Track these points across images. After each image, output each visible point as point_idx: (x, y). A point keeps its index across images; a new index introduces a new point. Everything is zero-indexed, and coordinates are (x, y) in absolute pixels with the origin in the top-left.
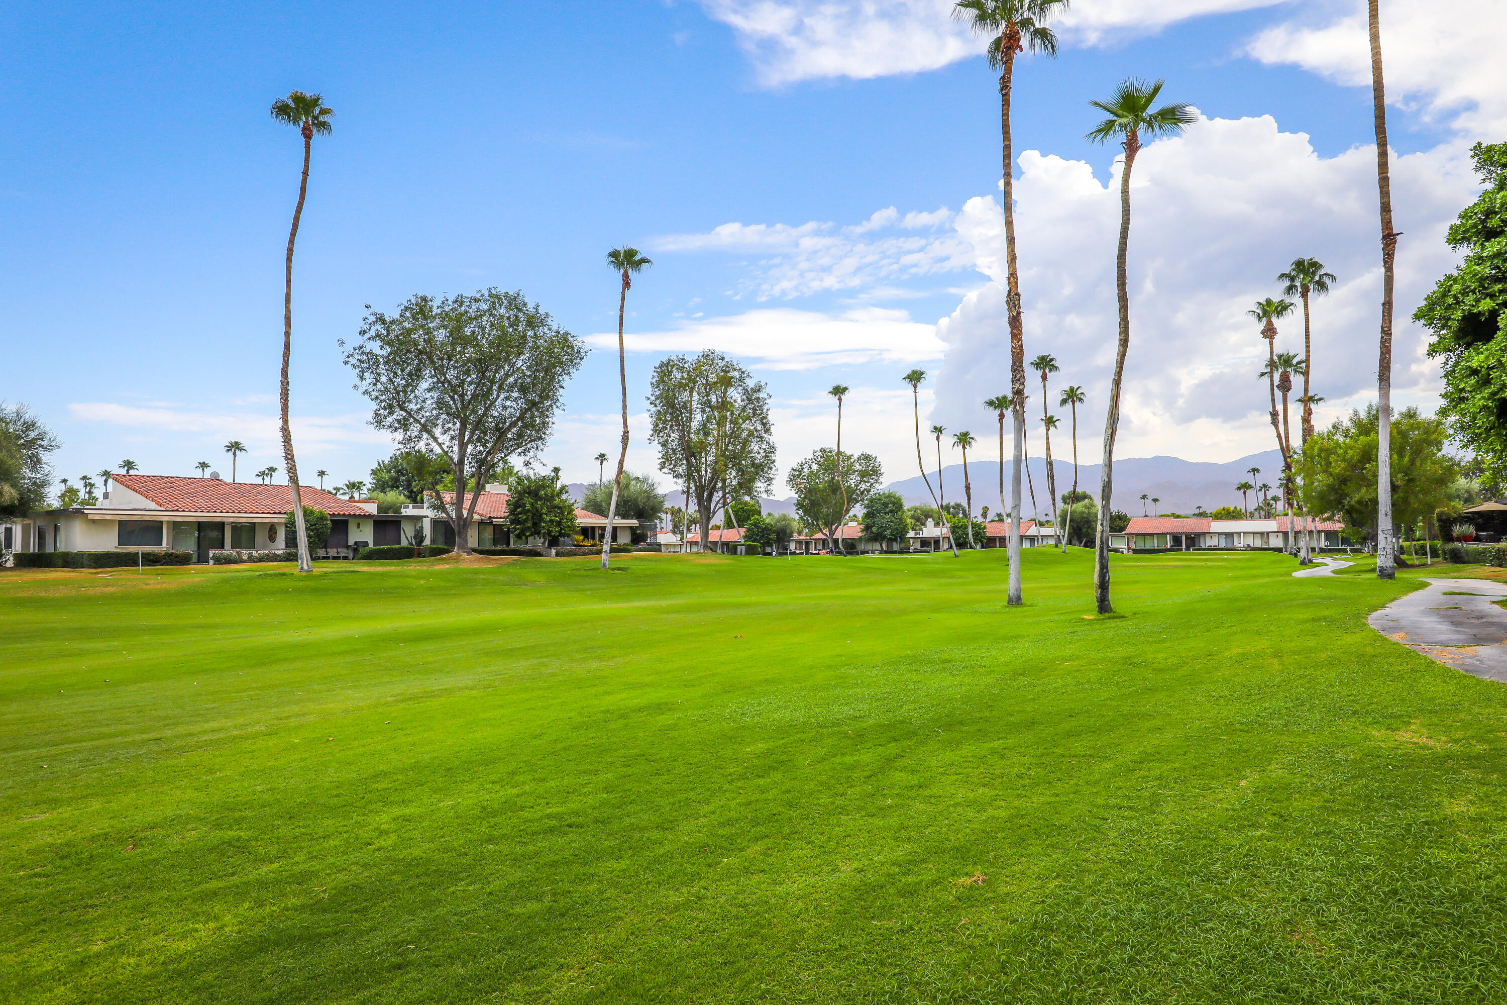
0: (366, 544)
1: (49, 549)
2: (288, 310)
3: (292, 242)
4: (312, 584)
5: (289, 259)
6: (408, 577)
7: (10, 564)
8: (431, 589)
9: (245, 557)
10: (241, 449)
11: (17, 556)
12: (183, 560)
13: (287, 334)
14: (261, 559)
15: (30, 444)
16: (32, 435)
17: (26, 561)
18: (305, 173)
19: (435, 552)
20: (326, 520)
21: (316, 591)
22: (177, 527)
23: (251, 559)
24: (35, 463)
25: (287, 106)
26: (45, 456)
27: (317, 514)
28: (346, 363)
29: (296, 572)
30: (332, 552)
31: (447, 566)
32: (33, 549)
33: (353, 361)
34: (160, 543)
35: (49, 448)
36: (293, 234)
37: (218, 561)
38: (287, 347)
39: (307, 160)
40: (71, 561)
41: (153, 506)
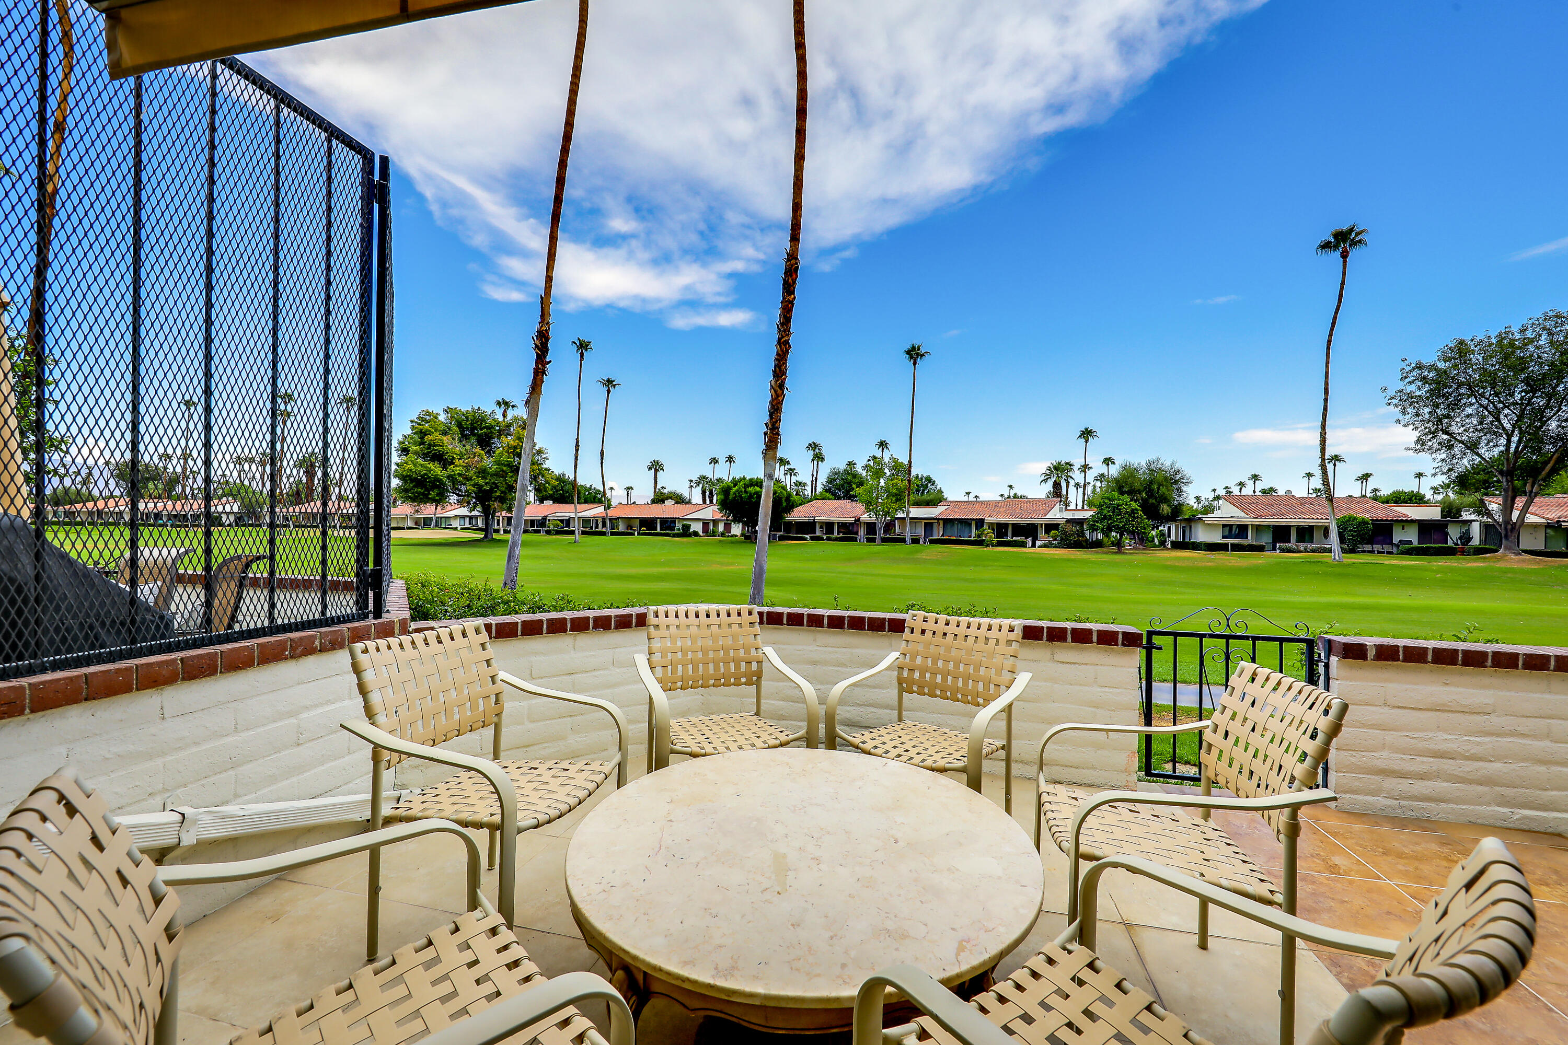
0: (1410, 542)
1: (1187, 540)
2: (1327, 384)
3: (1331, 335)
4: (1338, 570)
5: (1328, 348)
6: (1426, 570)
7: (1169, 546)
8: (1444, 581)
9: (1302, 549)
10: (1340, 461)
11: (1172, 542)
12: (1260, 549)
13: (1326, 400)
14: (1313, 551)
15: (1176, 482)
16: (1178, 477)
17: (1177, 546)
18: (1343, 284)
19: (1478, 551)
20: (1368, 523)
21: (1340, 575)
22: (1258, 528)
23: (1306, 550)
24: (1180, 491)
25: (1330, 242)
26: (1185, 488)
27: (1359, 520)
28: (1389, 404)
29: (1330, 561)
30: (1377, 547)
31: (1482, 565)
32: (1180, 539)
33: (1395, 401)
34: (1247, 538)
35: (1186, 484)
36: (1332, 330)
37: (1283, 550)
38: (1325, 409)
39: (1344, 273)
40: (1196, 546)
41: (1243, 515)
